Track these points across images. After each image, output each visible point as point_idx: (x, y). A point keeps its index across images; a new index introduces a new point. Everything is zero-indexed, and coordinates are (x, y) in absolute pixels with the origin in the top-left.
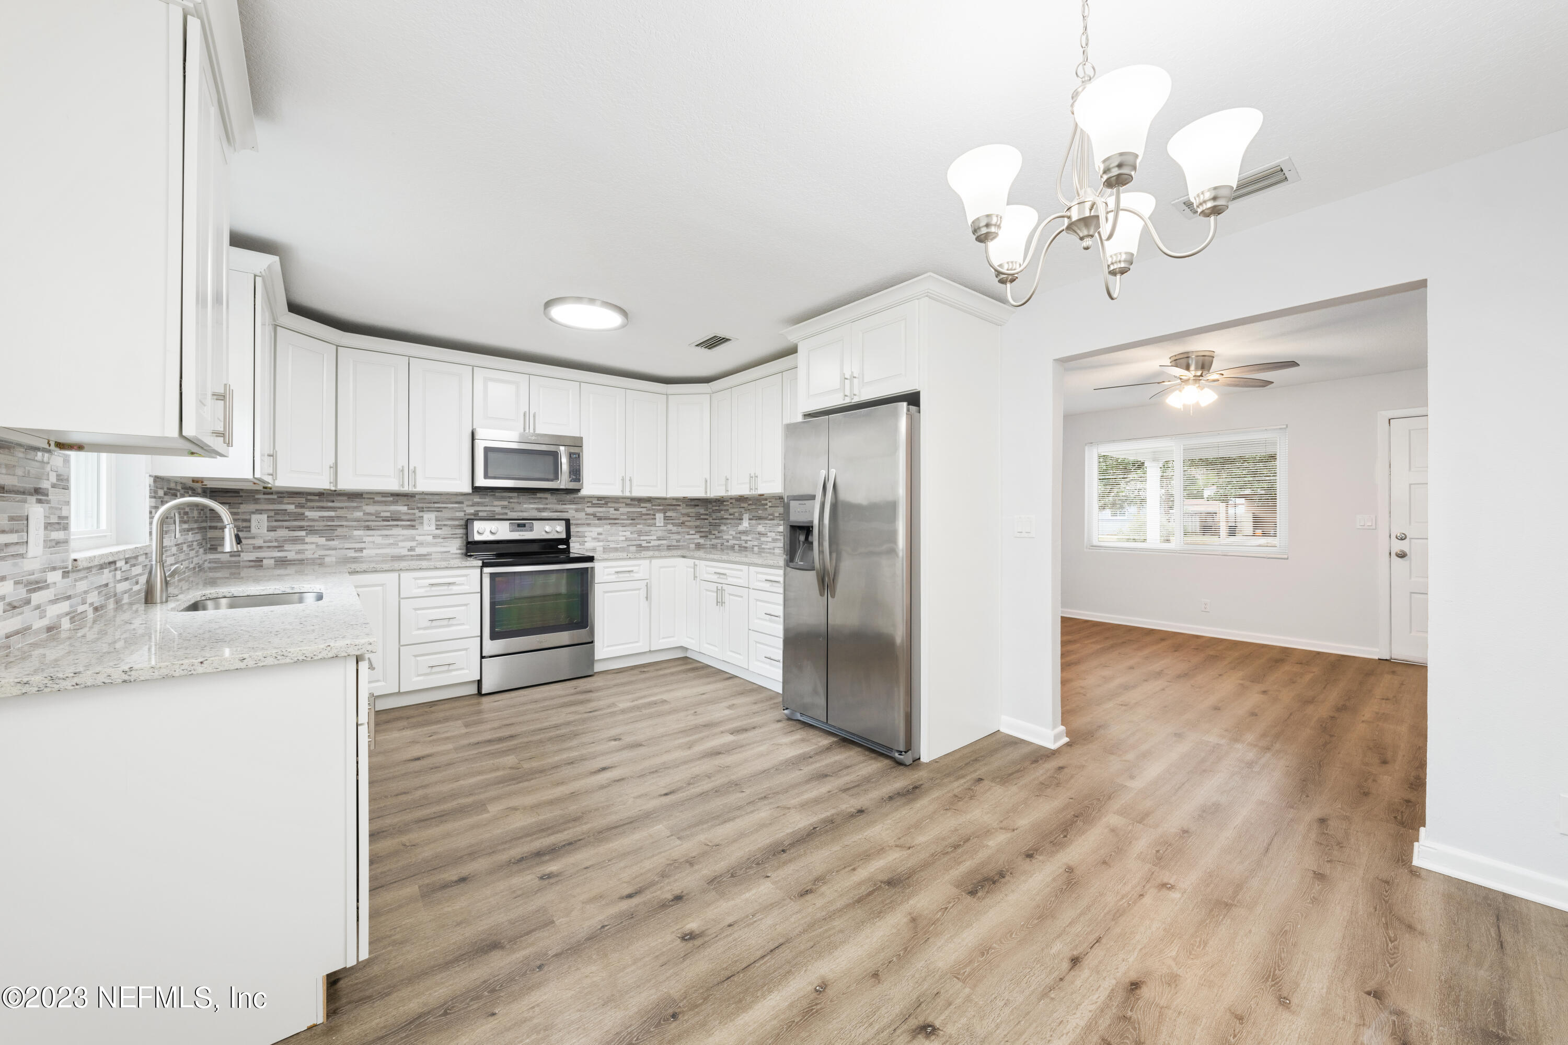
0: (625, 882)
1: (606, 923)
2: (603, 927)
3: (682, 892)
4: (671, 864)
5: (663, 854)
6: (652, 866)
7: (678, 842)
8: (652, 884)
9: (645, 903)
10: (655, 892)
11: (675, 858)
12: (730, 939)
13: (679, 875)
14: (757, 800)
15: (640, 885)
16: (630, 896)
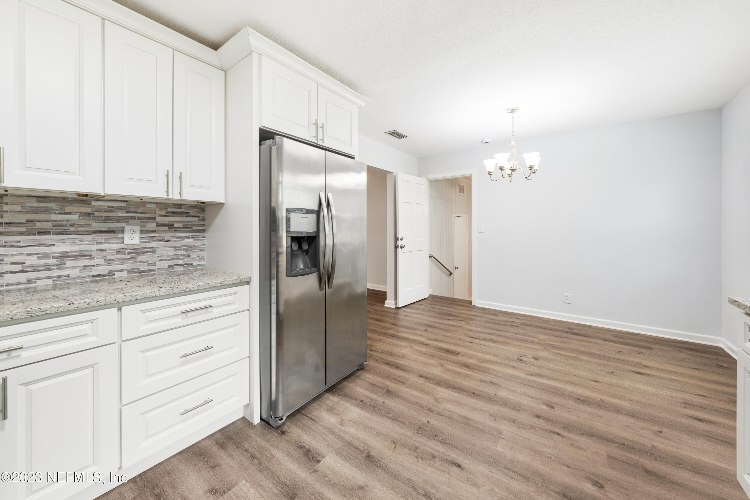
0: (554, 441)
1: (580, 435)
2: (583, 434)
3: (533, 417)
4: (523, 428)
5: (520, 434)
6: (532, 435)
7: (504, 432)
8: (542, 429)
9: (555, 427)
10: (545, 426)
11: (517, 428)
12: (537, 396)
13: (526, 422)
14: (435, 412)
15: (549, 434)
16: (558, 434)
